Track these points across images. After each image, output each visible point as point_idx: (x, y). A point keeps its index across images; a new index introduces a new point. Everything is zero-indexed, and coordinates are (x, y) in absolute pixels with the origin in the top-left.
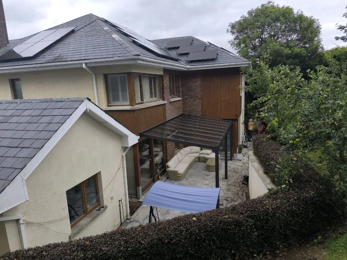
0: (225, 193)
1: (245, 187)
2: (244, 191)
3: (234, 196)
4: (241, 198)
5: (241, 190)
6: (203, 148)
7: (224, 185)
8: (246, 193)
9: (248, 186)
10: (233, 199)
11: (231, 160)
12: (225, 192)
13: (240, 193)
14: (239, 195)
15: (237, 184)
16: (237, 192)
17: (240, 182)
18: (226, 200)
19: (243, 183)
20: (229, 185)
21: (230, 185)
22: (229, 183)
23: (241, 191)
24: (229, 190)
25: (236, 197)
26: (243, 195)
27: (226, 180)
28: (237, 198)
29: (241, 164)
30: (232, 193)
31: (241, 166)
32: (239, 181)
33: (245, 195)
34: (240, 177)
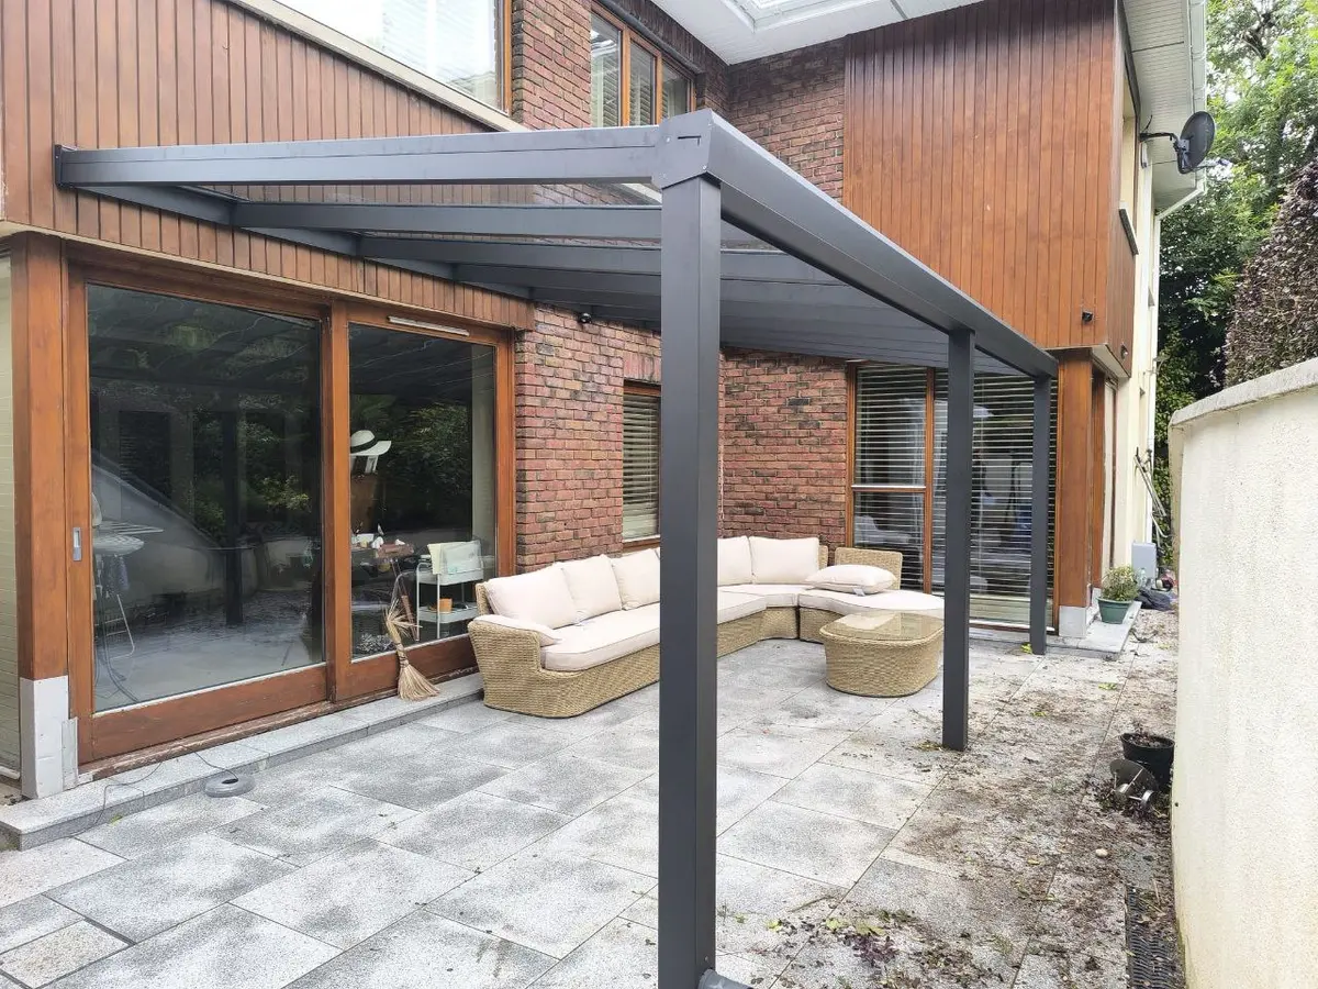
0: (880, 867)
1: (1132, 837)
2: (1108, 875)
3: (982, 911)
4: (1061, 952)
5: (1084, 863)
6: (839, 550)
7: (906, 790)
8: (1135, 901)
9: (1164, 834)
10: (956, 945)
11: (1035, 652)
12: (892, 854)
13: (1063, 885)
14: (1052, 916)
15: (1043, 802)
16: (1030, 873)
17: (1087, 784)
18: (863, 942)
19: (1110, 802)
20: (966, 798)
21: (976, 799)
22: (970, 783)
23: (1079, 871)
24: (936, 840)
25: (1006, 933)
26: (1089, 912)
27: (949, 755)
28: (1002, 945)
29: (1113, 678)
30: (973, 872)
31: (1113, 687)
32: (1073, 776)
33: (1116, 913)
34: (1092, 751)
